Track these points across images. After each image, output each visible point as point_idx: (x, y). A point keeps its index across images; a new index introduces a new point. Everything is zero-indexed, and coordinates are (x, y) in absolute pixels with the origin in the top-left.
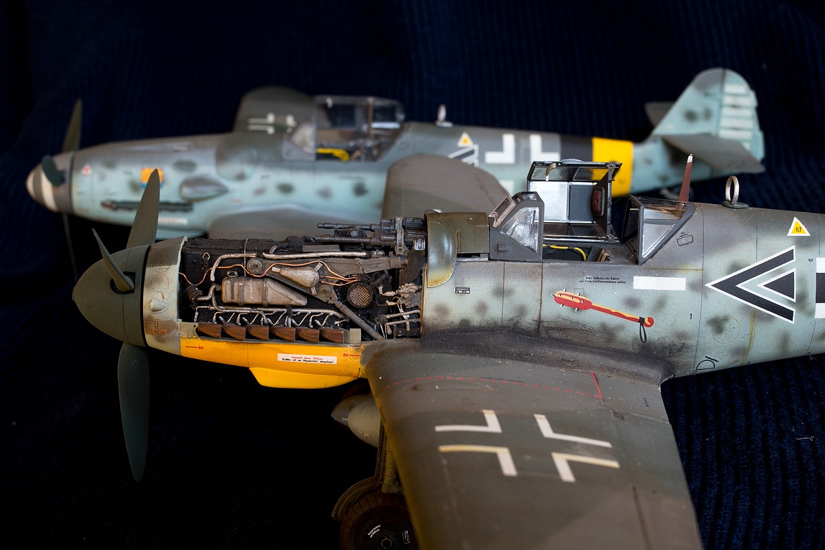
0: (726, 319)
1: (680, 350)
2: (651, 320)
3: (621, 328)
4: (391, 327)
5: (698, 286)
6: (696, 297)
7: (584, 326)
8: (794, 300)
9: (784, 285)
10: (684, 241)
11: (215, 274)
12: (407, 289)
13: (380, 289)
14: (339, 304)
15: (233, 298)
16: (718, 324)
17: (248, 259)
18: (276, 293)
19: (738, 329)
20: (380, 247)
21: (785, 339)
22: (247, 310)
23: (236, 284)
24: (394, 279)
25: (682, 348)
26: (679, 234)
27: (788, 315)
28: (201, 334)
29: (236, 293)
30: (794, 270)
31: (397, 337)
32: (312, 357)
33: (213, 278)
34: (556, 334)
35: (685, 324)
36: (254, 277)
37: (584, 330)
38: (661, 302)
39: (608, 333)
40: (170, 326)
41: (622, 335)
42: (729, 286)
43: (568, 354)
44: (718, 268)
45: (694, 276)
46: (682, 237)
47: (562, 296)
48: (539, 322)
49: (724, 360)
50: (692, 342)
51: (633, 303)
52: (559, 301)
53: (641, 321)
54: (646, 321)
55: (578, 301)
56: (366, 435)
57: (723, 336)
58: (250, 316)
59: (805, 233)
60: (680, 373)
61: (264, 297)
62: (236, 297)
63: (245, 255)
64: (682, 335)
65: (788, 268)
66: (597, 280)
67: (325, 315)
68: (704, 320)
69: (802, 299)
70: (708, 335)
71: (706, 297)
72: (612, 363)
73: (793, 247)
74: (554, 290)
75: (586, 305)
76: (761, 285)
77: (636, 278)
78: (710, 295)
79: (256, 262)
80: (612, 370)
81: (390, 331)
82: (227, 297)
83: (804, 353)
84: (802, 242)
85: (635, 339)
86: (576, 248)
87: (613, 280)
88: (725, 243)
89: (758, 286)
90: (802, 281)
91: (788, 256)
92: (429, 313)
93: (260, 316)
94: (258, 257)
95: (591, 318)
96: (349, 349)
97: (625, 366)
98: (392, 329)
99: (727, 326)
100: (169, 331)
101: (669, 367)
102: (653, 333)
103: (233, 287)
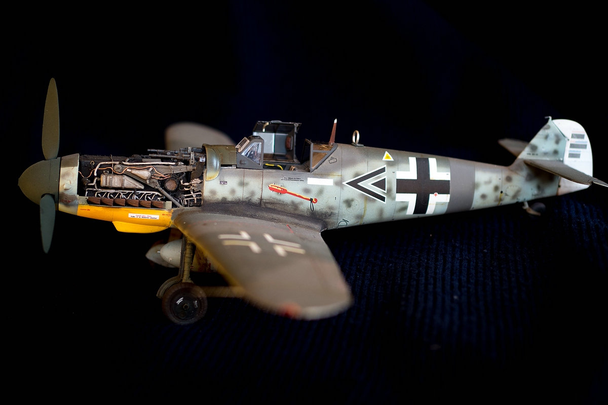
0: (352, 200)
1: (330, 215)
2: (316, 200)
3: (301, 203)
4: (187, 201)
5: (339, 184)
6: (338, 189)
7: (283, 202)
8: (386, 192)
9: (381, 184)
10: (332, 161)
11: (97, 173)
12: (195, 182)
13: (182, 181)
14: (161, 189)
15: (106, 184)
16: (349, 203)
17: (114, 164)
18: (128, 182)
19: (359, 205)
20: (181, 160)
21: (381, 211)
22: (113, 191)
23: (108, 177)
24: (188, 177)
25: (331, 214)
26: (330, 157)
27: (383, 199)
28: (90, 202)
29: (108, 182)
30: (385, 177)
31: (190, 206)
32: (146, 216)
33: (95, 174)
34: (269, 206)
35: (333, 202)
36: (117, 174)
37: (283, 204)
38: (321, 191)
39: (295, 206)
40: (73, 198)
41: (302, 207)
42: (354, 184)
43: (275, 216)
44: (349, 175)
45: (337, 178)
46: (331, 159)
47: (273, 187)
48: (261, 199)
49: (352, 222)
50: (336, 211)
51: (307, 191)
52: (271, 189)
53: (311, 200)
54: (314, 200)
55: (280, 189)
56: (171, 259)
57: (351, 209)
58: (114, 194)
59: (391, 159)
60: (330, 228)
61: (122, 184)
62: (108, 184)
63: (113, 162)
64: (331, 208)
65: (382, 176)
66: (290, 179)
67: (153, 194)
68: (342, 201)
69: (389, 191)
70: (344, 208)
71: (343, 189)
72: (296, 221)
73: (385, 166)
74: (268, 184)
75: (284, 191)
76: (370, 184)
77: (308, 178)
78: (345, 188)
79: (119, 166)
80: (297, 224)
81: (186, 203)
82: (103, 183)
83: (390, 219)
84: (389, 164)
85: (308, 209)
86: (278, 166)
87: (298, 179)
88: (352, 162)
89: (368, 184)
90: (390, 182)
91: (383, 170)
92: (206, 193)
93: (120, 194)
94: (120, 164)
95: (286, 198)
96: (165, 212)
97: (303, 222)
98: (187, 202)
99: (353, 203)
100: (72, 201)
101: (325, 224)
102: (318, 207)
103: (106, 179)
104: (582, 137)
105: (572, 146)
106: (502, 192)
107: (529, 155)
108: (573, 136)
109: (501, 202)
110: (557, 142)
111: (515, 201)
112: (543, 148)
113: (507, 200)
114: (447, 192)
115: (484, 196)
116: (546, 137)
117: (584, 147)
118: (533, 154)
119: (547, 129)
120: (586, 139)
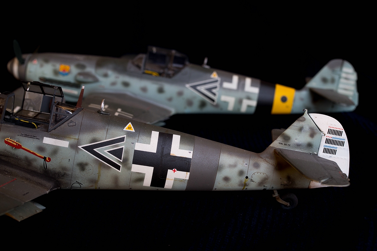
0: (86, 164)
1: (63, 176)
2: (49, 159)
3: (35, 160)
5: (74, 147)
6: (73, 152)
7: (17, 156)
8: (121, 161)
9: (118, 153)
10: (71, 124)
16: (82, 166)
19: (92, 170)
21: (116, 179)
25: (64, 175)
26: (69, 121)
27: (118, 167)
30: (123, 147)
34: (3, 158)
35: (66, 163)
37: (17, 158)
39: (29, 162)
41: (35, 164)
42: (90, 149)
43: (8, 168)
44: (86, 140)
45: (73, 141)
46: (71, 122)
47: (8, 141)
49: (85, 185)
50: (70, 173)
51: (41, 149)
52: (6, 142)
53: (45, 158)
54: (47, 159)
55: (15, 144)
57: (85, 172)
59: (133, 130)
60: (63, 187)
64: (64, 169)
65: (121, 145)
66: (26, 136)
68: (75, 163)
69: (125, 161)
70: (77, 171)
71: (78, 152)
72: (29, 176)
73: (125, 136)
74: (4, 138)
75: (19, 147)
76: (106, 151)
77: (45, 138)
78: (80, 152)
80: (27, 179)
83: (127, 188)
85: (41, 167)
86: (33, 123)
87: (33, 137)
88: (91, 129)
89: (105, 151)
90: (127, 152)
91: (122, 140)
95: (20, 153)
97: (35, 179)
99: (87, 167)
101: (58, 184)
102: (51, 165)
104: (340, 133)
105: (328, 141)
106: (247, 177)
107: (281, 145)
108: (330, 131)
109: (246, 187)
110: (312, 135)
111: (262, 188)
112: (296, 139)
113: (253, 186)
114: (187, 170)
115: (226, 179)
116: (301, 129)
117: (342, 144)
118: (285, 144)
119: (302, 121)
120: (344, 136)
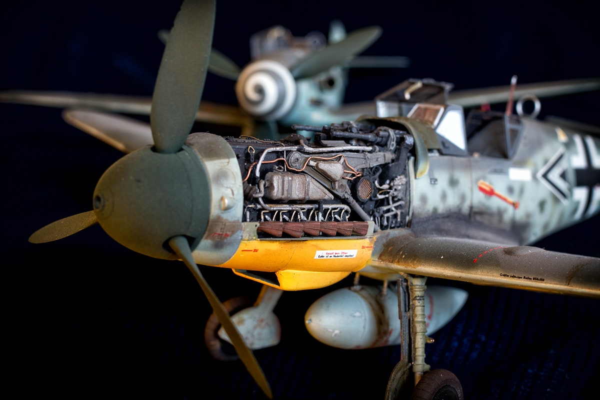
0: (545, 201)
3: (506, 210)
4: (388, 218)
5: (534, 177)
6: (534, 185)
7: (490, 210)
11: (260, 171)
12: (400, 181)
13: (376, 183)
14: (351, 199)
15: (283, 194)
16: (542, 206)
17: (288, 152)
19: (549, 209)
23: (286, 178)
24: (385, 173)
28: (263, 235)
29: (286, 188)
31: (391, 228)
32: (340, 252)
33: (258, 174)
34: (478, 218)
35: (530, 207)
36: (297, 173)
37: (490, 214)
38: (522, 190)
39: (500, 215)
40: (234, 228)
42: (546, 176)
44: (540, 162)
45: (532, 168)
47: (482, 186)
48: (471, 208)
50: (531, 221)
51: (511, 190)
52: (481, 189)
53: (514, 204)
55: (488, 189)
57: (542, 215)
58: (290, 213)
59: (566, 137)
61: (307, 193)
62: (285, 193)
63: (284, 148)
64: (528, 216)
66: (495, 171)
67: (341, 210)
68: (536, 203)
70: (537, 214)
71: (539, 185)
73: (563, 150)
74: (477, 180)
75: (491, 192)
76: (557, 176)
77: (510, 170)
78: (540, 183)
79: (297, 155)
81: (385, 223)
82: (276, 193)
84: (566, 146)
85: (510, 219)
87: (501, 172)
92: (416, 203)
94: (298, 150)
95: (493, 203)
96: (366, 242)
98: (388, 221)
99: (545, 206)
100: (233, 233)
103: (283, 181)
